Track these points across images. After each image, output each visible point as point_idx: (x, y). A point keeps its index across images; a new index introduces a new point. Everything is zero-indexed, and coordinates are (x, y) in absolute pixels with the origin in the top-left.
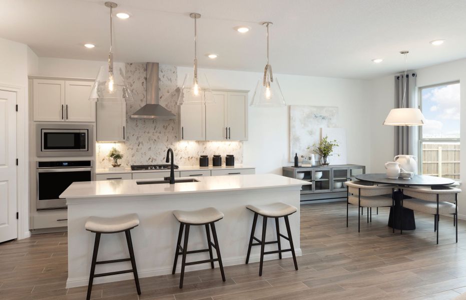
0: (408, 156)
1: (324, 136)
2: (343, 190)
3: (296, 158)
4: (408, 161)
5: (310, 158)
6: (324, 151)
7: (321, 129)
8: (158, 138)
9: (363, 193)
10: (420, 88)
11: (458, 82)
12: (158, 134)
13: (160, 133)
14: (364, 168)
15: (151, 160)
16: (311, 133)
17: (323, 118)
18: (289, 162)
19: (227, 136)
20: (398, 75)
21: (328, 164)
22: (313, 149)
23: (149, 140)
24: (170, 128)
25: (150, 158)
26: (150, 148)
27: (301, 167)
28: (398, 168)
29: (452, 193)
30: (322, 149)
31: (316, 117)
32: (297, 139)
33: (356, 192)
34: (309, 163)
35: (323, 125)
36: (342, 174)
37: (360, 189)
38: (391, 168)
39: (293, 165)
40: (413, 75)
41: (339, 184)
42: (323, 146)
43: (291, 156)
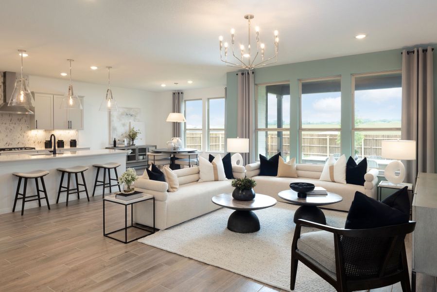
0: (178, 138)
1: (132, 127)
2: (144, 160)
3: (115, 142)
4: (178, 141)
5: (124, 141)
6: (132, 137)
7: (130, 123)
8: (14, 127)
9: (156, 158)
10: (185, 101)
11: (201, 99)
12: (14, 125)
13: (15, 124)
14: (156, 147)
15: (8, 144)
16: (124, 125)
17: (131, 116)
18: (110, 144)
19: (69, 127)
20: (174, 92)
21: (134, 145)
22: (125, 135)
23: (6, 129)
24: (23, 120)
25: (7, 143)
26: (7, 135)
27: (118, 147)
28: (173, 144)
29: (195, 155)
30: (131, 136)
31: (127, 115)
32: (115, 129)
33: (153, 158)
34: (124, 144)
35: (131, 120)
36: (143, 150)
37: (154, 156)
38: (169, 144)
39: (113, 146)
40: (182, 93)
41: (141, 157)
42: (131, 134)
43: (111, 140)
